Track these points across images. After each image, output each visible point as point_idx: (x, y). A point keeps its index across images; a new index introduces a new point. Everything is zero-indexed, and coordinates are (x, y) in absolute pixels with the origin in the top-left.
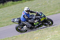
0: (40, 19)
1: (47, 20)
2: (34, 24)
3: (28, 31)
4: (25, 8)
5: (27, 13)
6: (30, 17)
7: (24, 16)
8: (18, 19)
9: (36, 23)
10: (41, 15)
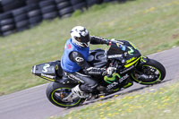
0: (123, 61)
3: (86, 102)
4: (73, 30)
5: (80, 44)
6: (92, 58)
8: (52, 64)
9: (111, 76)
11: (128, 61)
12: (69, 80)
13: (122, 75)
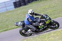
0: (45, 21)
1: (53, 22)
2: (39, 27)
6: (35, 20)
7: (28, 19)
8: (21, 22)
9: (41, 26)
10: (46, 17)
11: (47, 21)
12: (27, 27)
13: (45, 26)
